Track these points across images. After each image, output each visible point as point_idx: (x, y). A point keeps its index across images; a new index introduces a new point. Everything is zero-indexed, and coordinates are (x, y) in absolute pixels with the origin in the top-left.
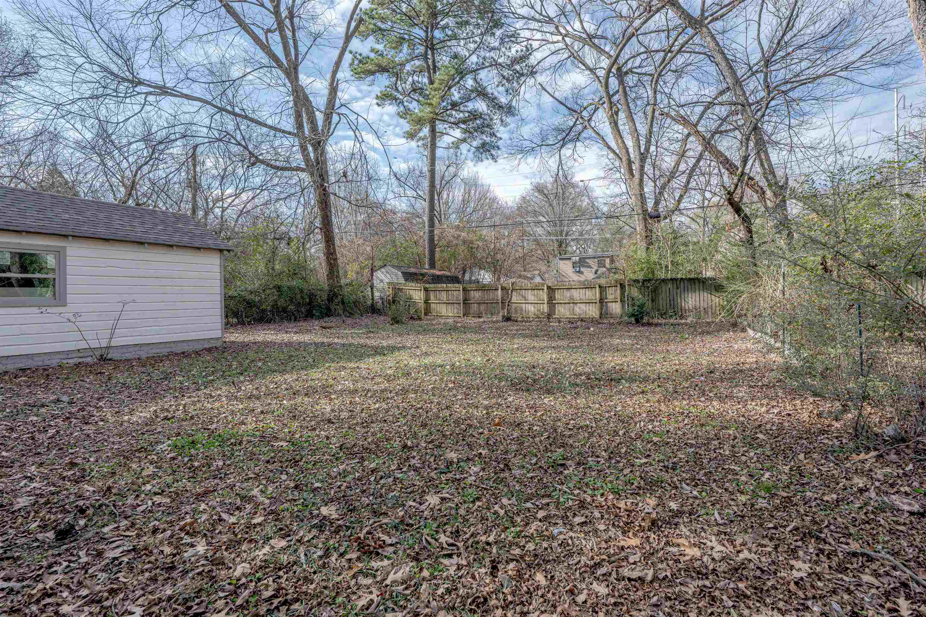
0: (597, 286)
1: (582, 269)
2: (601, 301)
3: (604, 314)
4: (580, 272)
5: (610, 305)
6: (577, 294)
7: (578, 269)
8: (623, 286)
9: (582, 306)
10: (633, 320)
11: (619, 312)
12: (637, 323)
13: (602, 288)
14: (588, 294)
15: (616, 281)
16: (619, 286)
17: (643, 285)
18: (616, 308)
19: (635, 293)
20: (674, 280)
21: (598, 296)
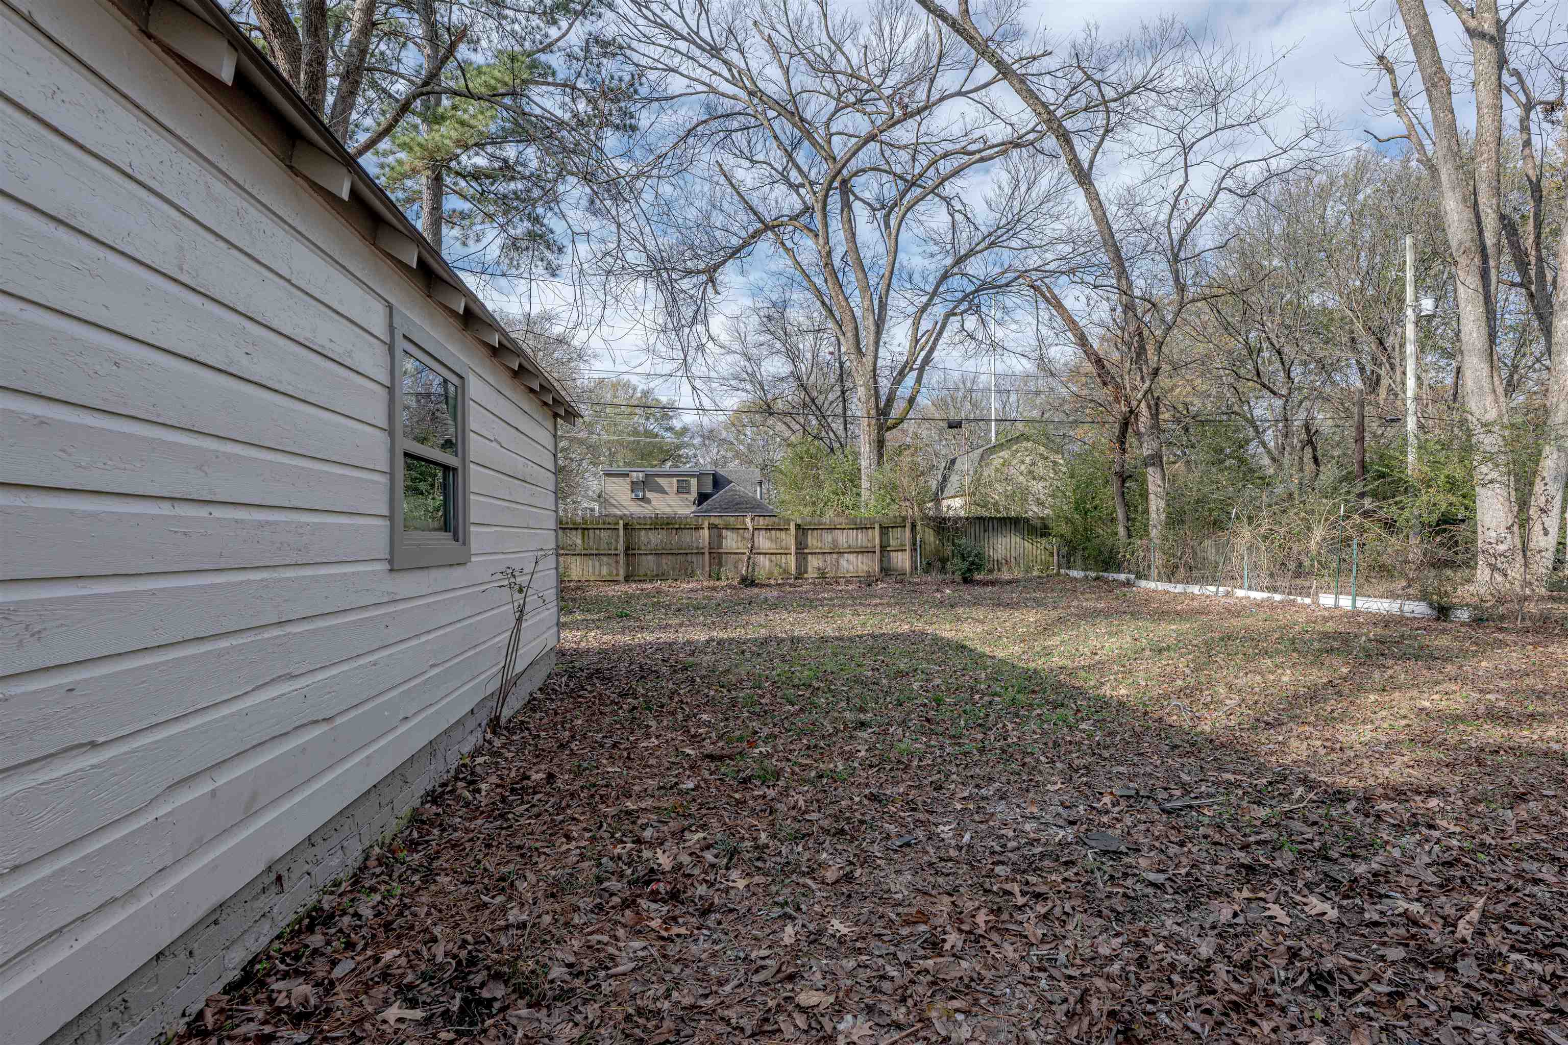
0: (877, 526)
1: (649, 495)
2: (884, 548)
3: (886, 571)
4: (644, 499)
5: (893, 554)
6: (844, 538)
7: (641, 495)
8: (913, 526)
9: (852, 557)
10: (958, 577)
11: (907, 565)
12: (965, 581)
13: (884, 530)
14: (860, 539)
15: (904, 519)
16: (908, 525)
17: (941, 525)
18: (902, 560)
19: (930, 537)
20: (980, 519)
21: (877, 541)
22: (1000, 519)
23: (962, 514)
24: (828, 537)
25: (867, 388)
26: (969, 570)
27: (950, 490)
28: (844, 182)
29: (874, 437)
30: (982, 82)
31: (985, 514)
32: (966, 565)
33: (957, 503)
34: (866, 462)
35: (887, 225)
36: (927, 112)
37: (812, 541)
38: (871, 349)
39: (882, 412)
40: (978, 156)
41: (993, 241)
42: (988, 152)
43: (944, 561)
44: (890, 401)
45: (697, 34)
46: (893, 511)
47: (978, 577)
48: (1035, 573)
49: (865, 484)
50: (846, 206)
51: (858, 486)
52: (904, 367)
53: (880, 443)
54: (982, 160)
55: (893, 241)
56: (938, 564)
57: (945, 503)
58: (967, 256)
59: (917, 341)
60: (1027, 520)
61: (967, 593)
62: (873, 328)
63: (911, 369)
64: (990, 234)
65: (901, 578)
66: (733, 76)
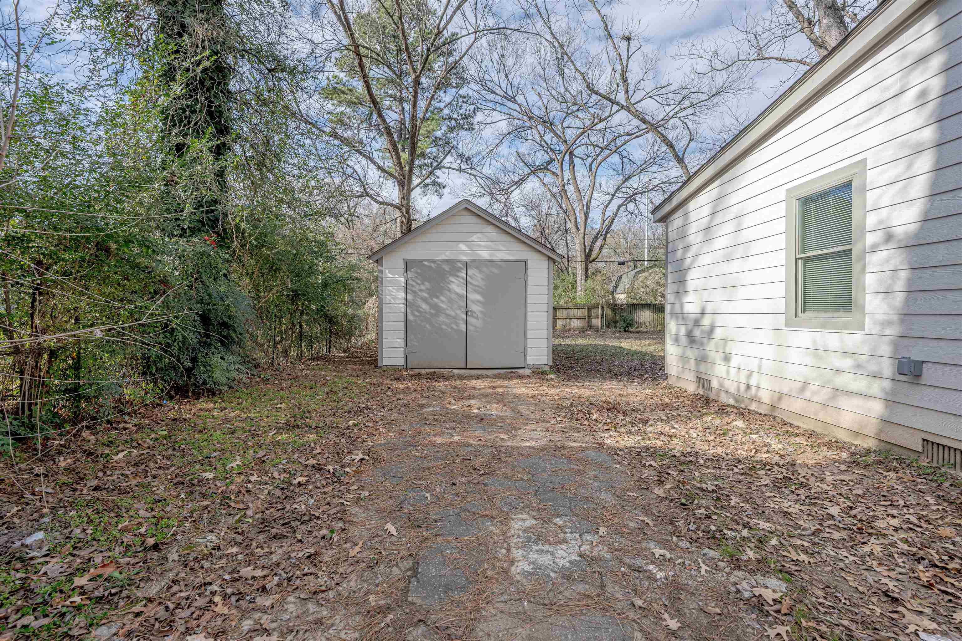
0: (586, 307)
2: (589, 317)
3: (590, 327)
5: (593, 320)
6: (572, 313)
8: (602, 308)
9: (575, 321)
10: (622, 330)
11: (599, 324)
12: (625, 331)
13: (589, 309)
14: (579, 313)
15: (598, 305)
16: (600, 307)
17: (614, 307)
18: (597, 322)
19: (609, 312)
20: (633, 305)
21: (586, 314)
22: (642, 304)
23: (625, 302)
24: (565, 312)
25: (581, 245)
26: (627, 326)
27: (618, 291)
28: (571, 153)
29: (583, 266)
30: (637, 100)
31: (635, 301)
32: (625, 325)
33: (622, 296)
34: (580, 278)
35: (591, 170)
36: (610, 118)
37: (559, 314)
38: (583, 227)
39: (588, 256)
40: (634, 136)
41: (642, 169)
42: (641, 133)
43: (616, 322)
44: (591, 250)
45: (506, 93)
46: (593, 301)
47: (631, 329)
48: (658, 329)
49: (579, 288)
50: (572, 163)
51: (576, 288)
52: (598, 234)
53: (586, 269)
54: (637, 137)
55: (593, 178)
56: (613, 324)
57: (617, 296)
58: (629, 178)
59: (604, 222)
60: (655, 305)
61: (625, 335)
62: (583, 218)
63: (601, 235)
64: (641, 166)
65: (597, 329)
66: (521, 110)
